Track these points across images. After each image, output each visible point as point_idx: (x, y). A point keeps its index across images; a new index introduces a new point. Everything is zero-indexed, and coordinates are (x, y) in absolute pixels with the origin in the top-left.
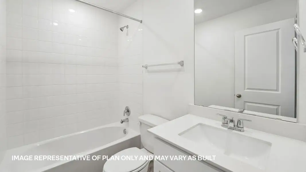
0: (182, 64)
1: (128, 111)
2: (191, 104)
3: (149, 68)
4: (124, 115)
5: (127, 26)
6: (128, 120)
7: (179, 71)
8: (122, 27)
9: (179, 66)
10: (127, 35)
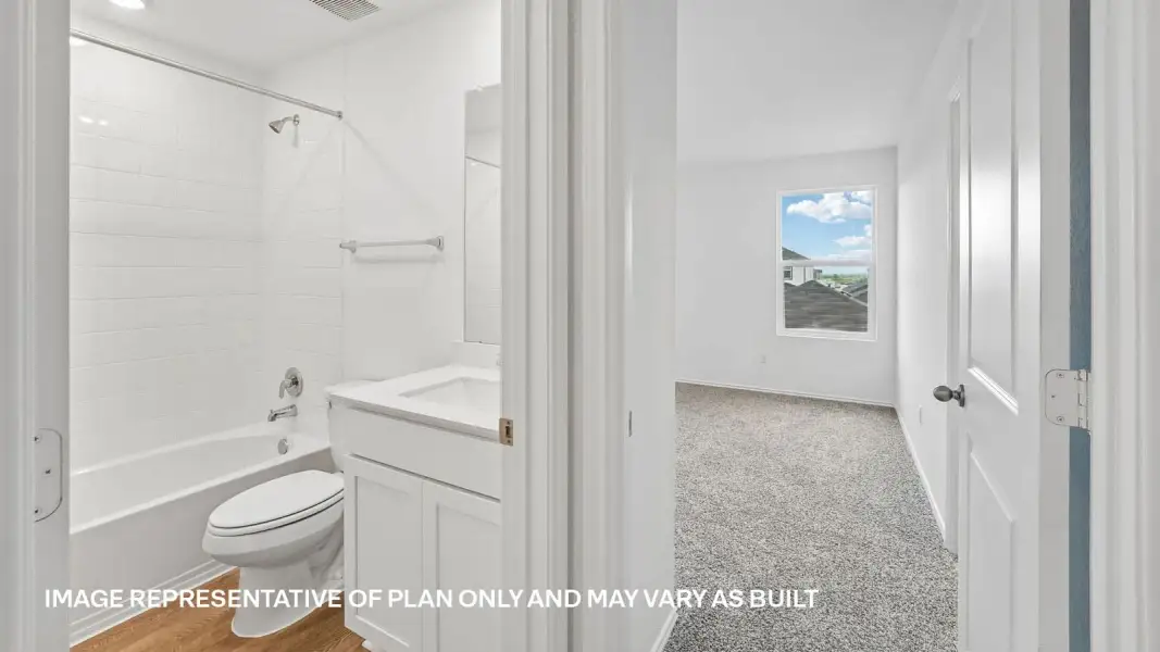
0: (439, 243)
1: (295, 382)
2: (459, 341)
3: (361, 252)
4: (281, 395)
5: (296, 116)
6: (296, 410)
7: (433, 260)
8: (279, 122)
9: (433, 249)
10: (295, 143)
